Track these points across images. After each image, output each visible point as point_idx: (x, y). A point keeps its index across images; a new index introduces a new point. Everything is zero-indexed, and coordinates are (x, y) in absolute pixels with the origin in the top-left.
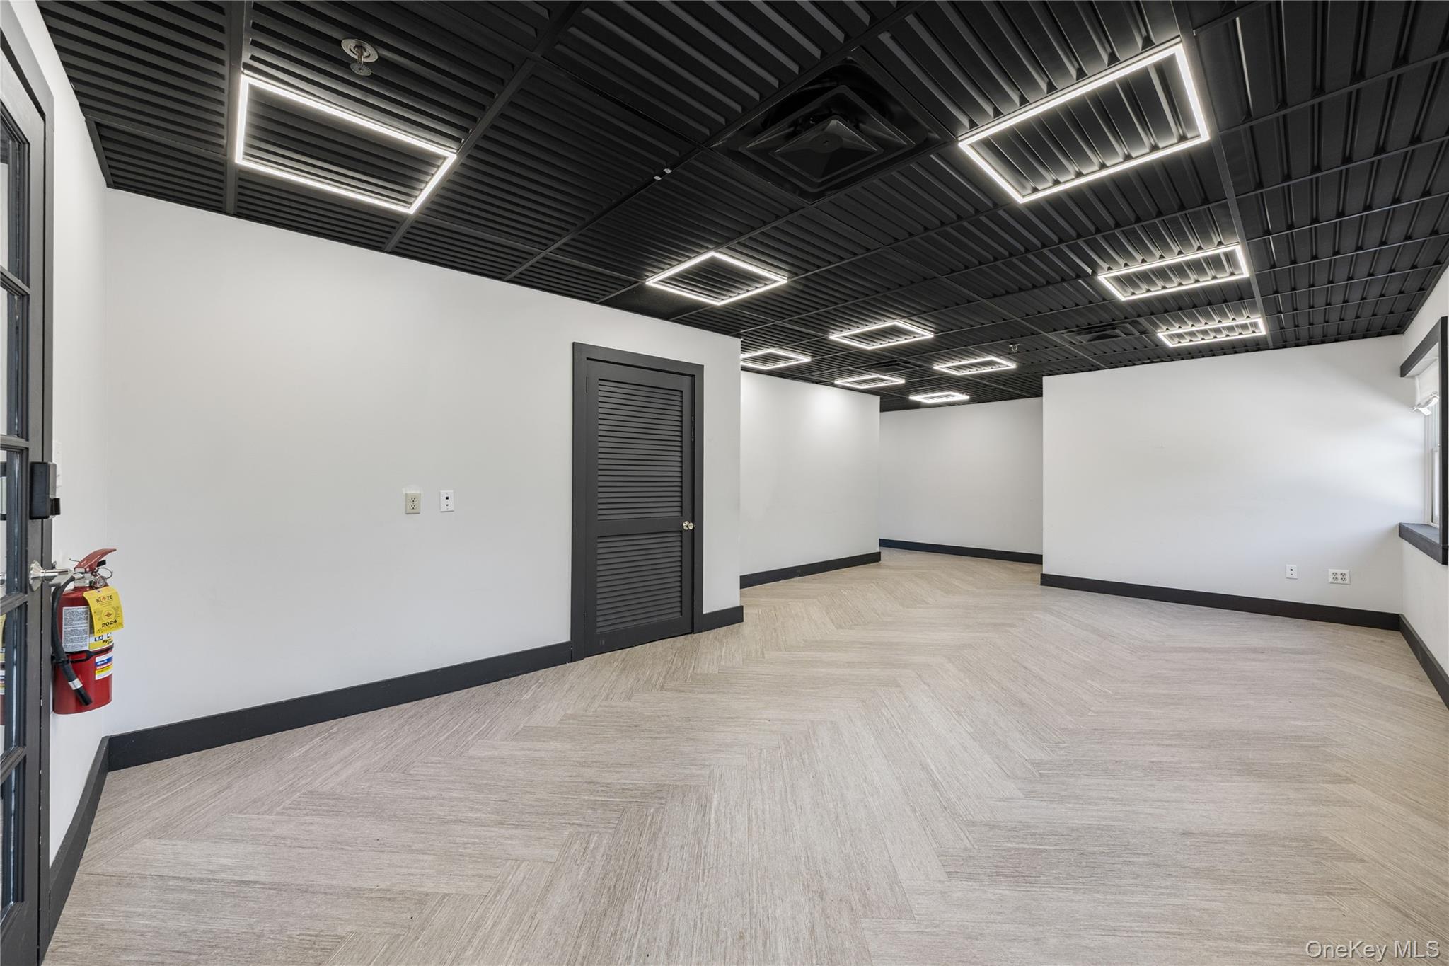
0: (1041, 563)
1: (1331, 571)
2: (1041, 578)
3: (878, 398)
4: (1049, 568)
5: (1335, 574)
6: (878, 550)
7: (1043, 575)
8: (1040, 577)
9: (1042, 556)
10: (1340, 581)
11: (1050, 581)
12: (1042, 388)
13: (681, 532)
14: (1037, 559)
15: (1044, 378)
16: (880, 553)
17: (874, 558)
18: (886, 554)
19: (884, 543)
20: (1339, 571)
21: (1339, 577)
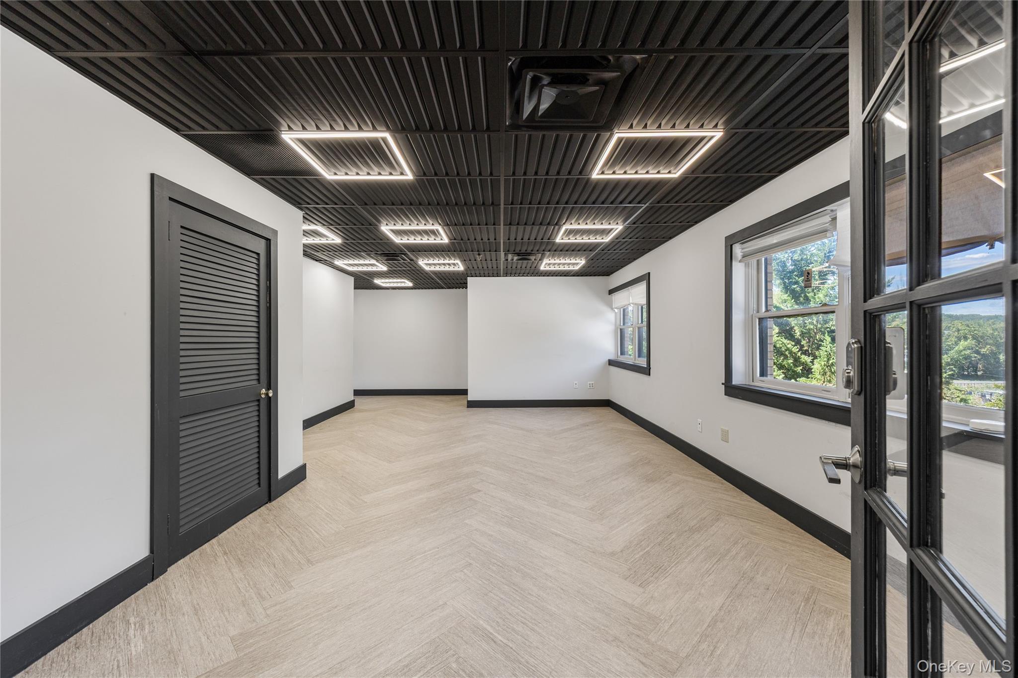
0: (467, 394)
1: (589, 383)
2: (468, 404)
3: (353, 278)
4: (471, 396)
5: (590, 384)
6: (353, 399)
7: (468, 402)
8: (466, 402)
9: (467, 390)
10: (591, 387)
11: (472, 404)
12: (467, 283)
13: (259, 401)
14: (464, 392)
15: (468, 278)
16: (354, 400)
17: (350, 405)
18: (360, 401)
19: (357, 393)
20: (591, 383)
21: (591, 385)
